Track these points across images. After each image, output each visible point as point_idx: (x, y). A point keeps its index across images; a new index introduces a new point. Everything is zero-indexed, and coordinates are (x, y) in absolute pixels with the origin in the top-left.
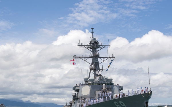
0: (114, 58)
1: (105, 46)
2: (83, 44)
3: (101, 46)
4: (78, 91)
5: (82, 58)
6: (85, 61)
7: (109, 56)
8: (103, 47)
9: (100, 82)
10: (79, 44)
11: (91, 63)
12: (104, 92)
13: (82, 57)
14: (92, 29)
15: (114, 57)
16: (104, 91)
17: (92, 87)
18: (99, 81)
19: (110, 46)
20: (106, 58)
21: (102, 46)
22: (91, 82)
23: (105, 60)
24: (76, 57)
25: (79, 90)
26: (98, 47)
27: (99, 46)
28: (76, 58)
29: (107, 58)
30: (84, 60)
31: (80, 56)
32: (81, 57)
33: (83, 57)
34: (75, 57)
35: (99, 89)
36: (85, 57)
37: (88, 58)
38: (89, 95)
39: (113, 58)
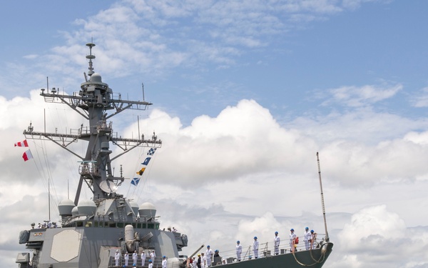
0: (160, 142)
1: (130, 104)
2: (61, 93)
3: (119, 101)
4: (38, 246)
5: (54, 138)
6: (64, 146)
7: (143, 136)
8: (123, 107)
9: (116, 218)
10: (45, 92)
11: (84, 157)
12: (131, 252)
13: (53, 135)
14: (91, 46)
15: (157, 140)
16: (129, 246)
17: (86, 234)
18: (111, 215)
19: (147, 104)
20: (132, 141)
21: (123, 102)
22: (83, 218)
23: (128, 148)
24: (35, 134)
25: (41, 243)
26: (108, 104)
27: (113, 101)
28: (35, 136)
29: (135, 141)
30: (61, 143)
31: (47, 132)
32: (49, 135)
33: (57, 135)
34: (30, 132)
35: (110, 242)
36: (64, 136)
37: (76, 138)
38: (77, 260)
39: (157, 145)
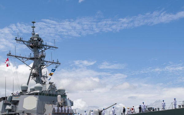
0: (60, 64)
1: (50, 47)
2: (23, 40)
3: (45, 45)
5: (19, 58)
6: (23, 62)
7: (53, 61)
8: (47, 48)
9: (51, 92)
10: (17, 39)
13: (19, 57)
14: (34, 23)
15: (59, 63)
16: (60, 104)
17: (39, 98)
18: (49, 91)
19: (56, 48)
20: (49, 62)
21: (47, 46)
22: (38, 91)
23: (48, 65)
24: (12, 56)
27: (43, 45)
28: (12, 57)
29: (51, 62)
30: (22, 60)
31: (17, 55)
32: (17, 57)
33: (21, 57)
34: (9, 55)
35: (49, 103)
36: (24, 58)
37: (28, 59)
38: (36, 109)
39: (59, 65)
